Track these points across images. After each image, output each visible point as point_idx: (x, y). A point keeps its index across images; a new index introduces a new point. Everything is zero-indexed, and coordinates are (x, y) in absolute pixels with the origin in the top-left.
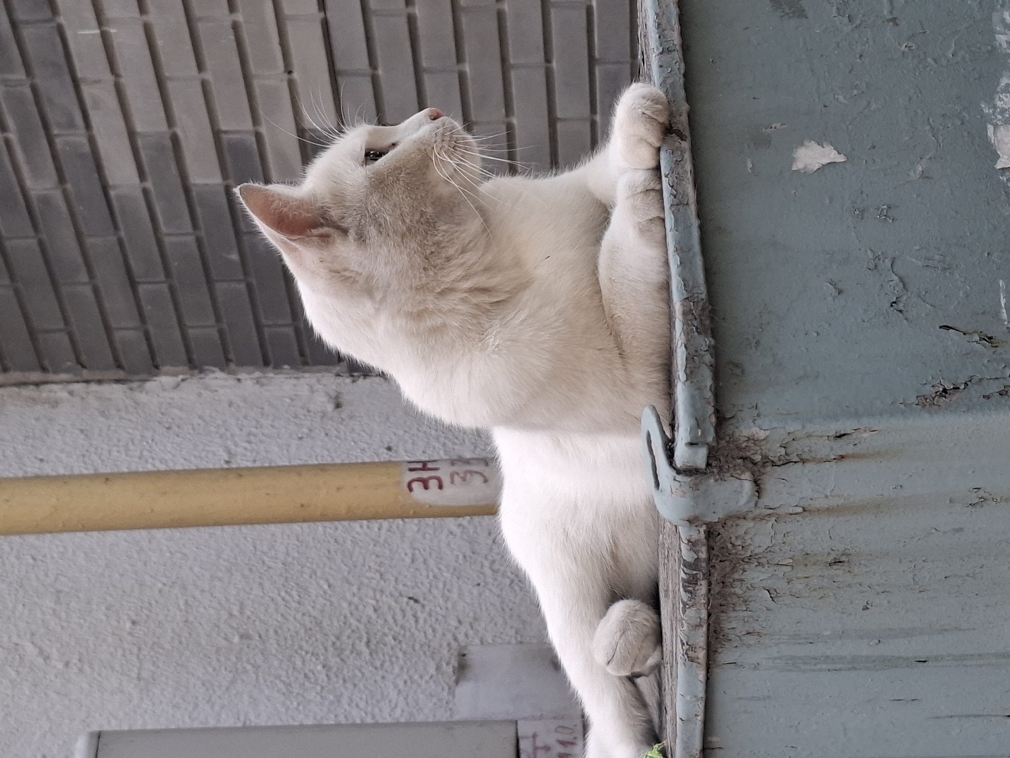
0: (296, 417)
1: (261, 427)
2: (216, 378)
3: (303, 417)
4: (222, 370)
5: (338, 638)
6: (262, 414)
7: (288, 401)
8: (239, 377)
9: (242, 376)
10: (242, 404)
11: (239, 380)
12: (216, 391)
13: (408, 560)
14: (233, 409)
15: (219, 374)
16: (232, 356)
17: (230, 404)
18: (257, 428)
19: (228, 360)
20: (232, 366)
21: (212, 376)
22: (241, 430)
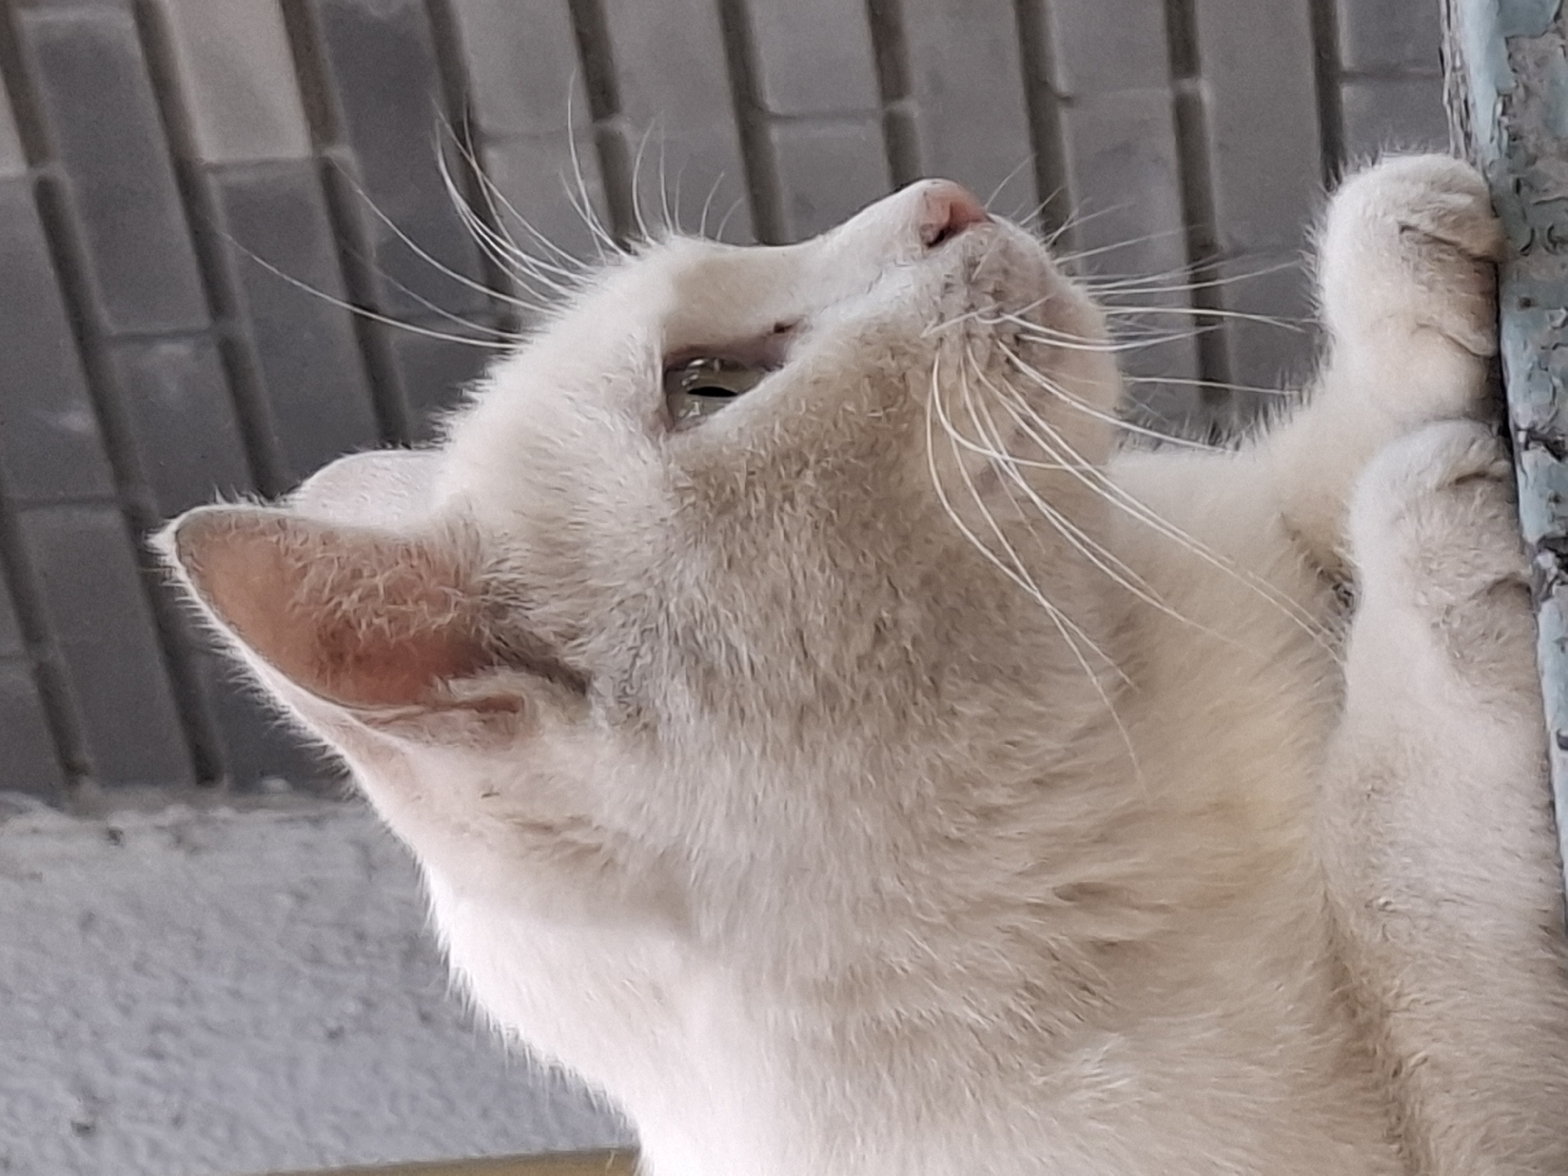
0: (316, 958)
1: (197, 998)
2: (35, 831)
3: (338, 958)
4: (54, 803)
6: (199, 955)
7: (285, 901)
8: (116, 823)
9: (123, 820)
10: (126, 921)
11: (114, 836)
12: (35, 877)
14: (95, 940)
15: (45, 818)
16: (85, 755)
17: (88, 921)
18: (180, 1003)
19: (72, 771)
20: (89, 789)
21: (18, 823)
22: (126, 1011)
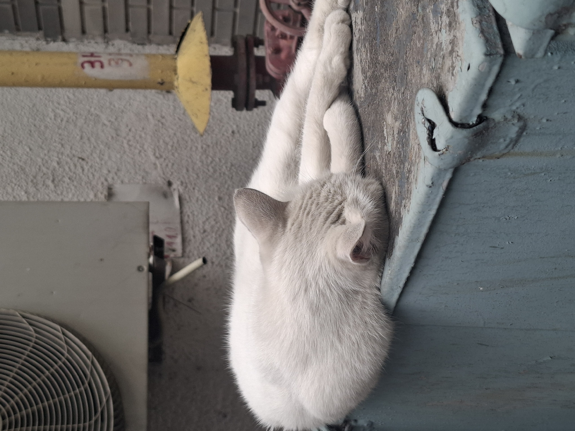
5: (35, 177)
13: (78, 138)
